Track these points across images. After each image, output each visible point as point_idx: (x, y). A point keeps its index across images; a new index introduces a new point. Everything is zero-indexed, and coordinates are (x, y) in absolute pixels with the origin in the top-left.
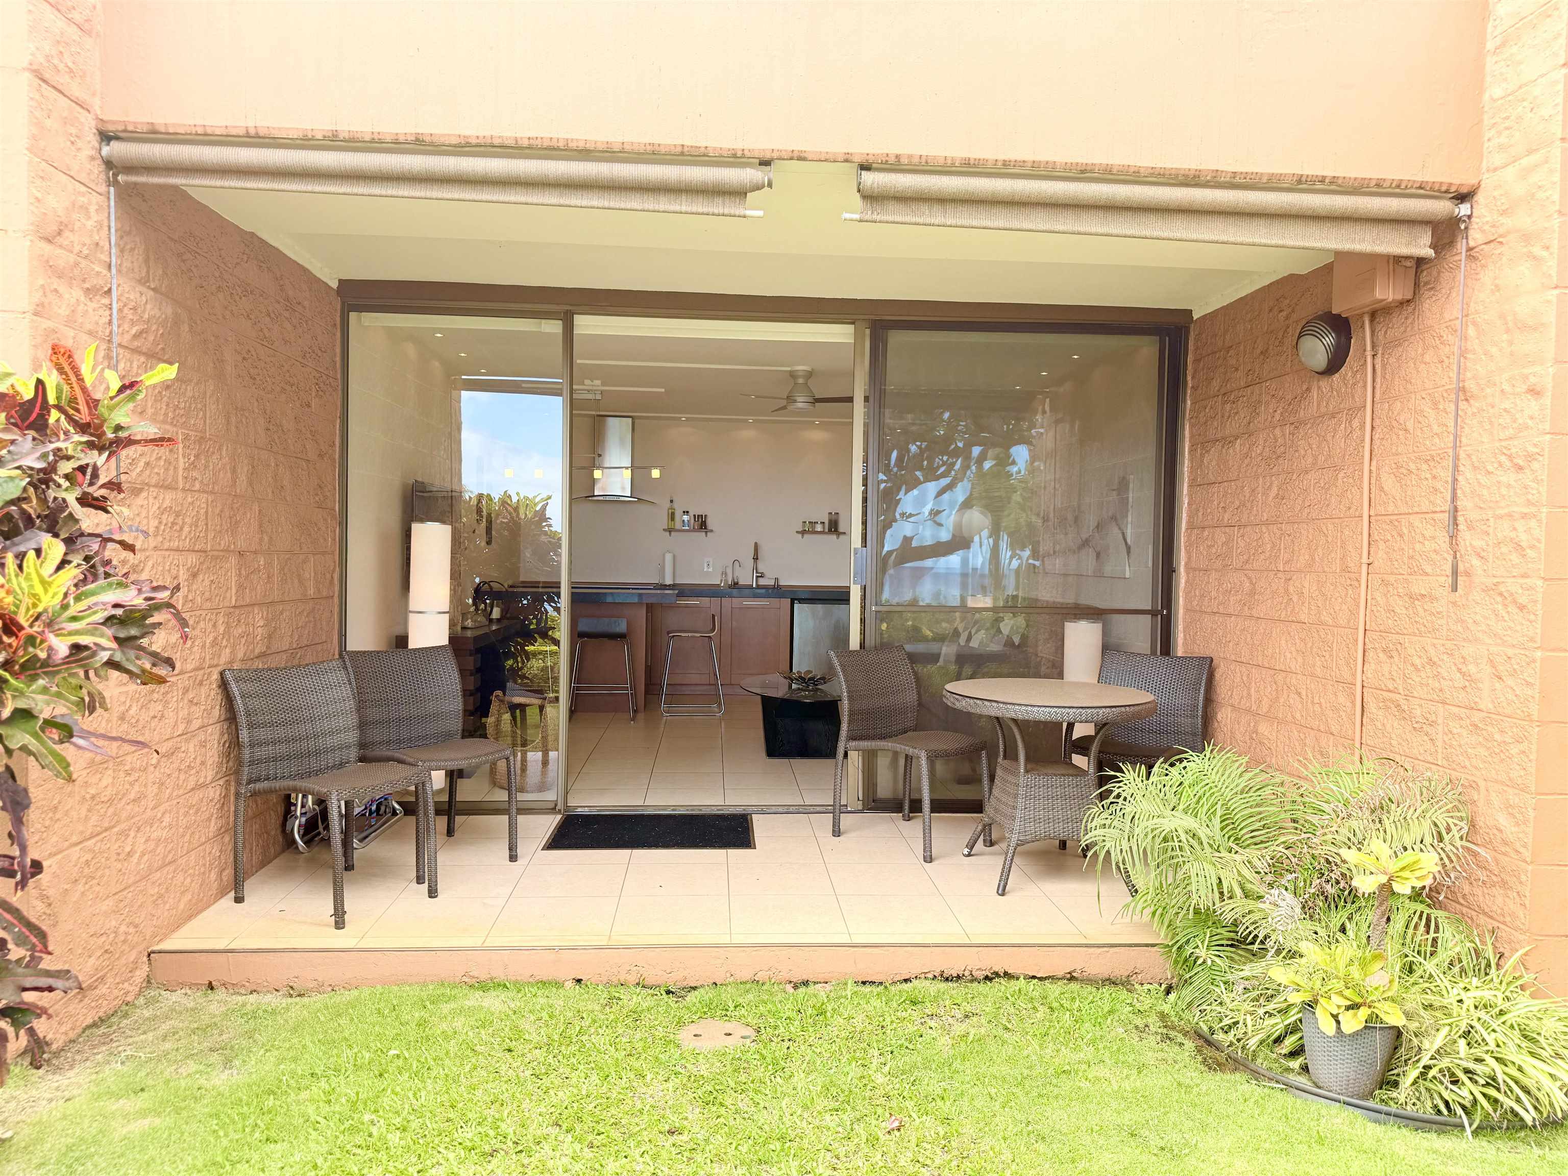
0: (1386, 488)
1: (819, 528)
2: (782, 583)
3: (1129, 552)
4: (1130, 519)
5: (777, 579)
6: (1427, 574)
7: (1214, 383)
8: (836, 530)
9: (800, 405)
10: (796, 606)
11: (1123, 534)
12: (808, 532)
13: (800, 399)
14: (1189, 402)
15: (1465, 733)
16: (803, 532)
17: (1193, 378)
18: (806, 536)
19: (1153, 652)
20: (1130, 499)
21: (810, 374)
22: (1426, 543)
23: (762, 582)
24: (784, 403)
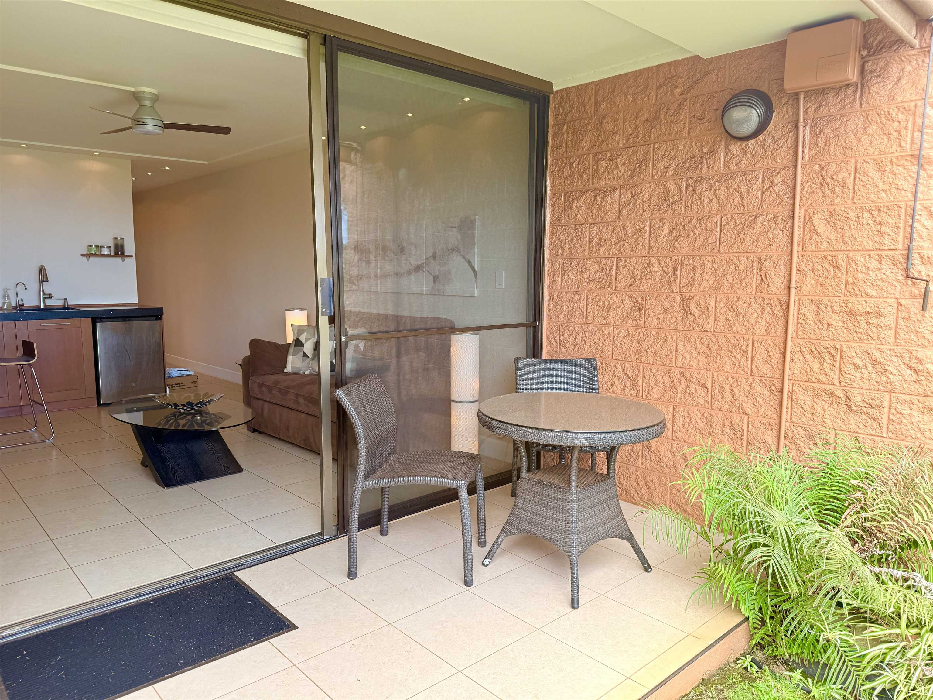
0: (819, 231)
1: (105, 252)
2: (71, 303)
3: (476, 276)
4: (476, 251)
5: (65, 300)
6: (871, 296)
7: (583, 143)
8: (123, 254)
9: (149, 128)
10: (98, 325)
11: (469, 263)
12: (95, 255)
13: (149, 122)
14: (549, 159)
15: (915, 413)
16: (89, 255)
17: (553, 139)
18: (91, 259)
19: (528, 357)
20: (476, 235)
21: (155, 99)
22: (871, 273)
23: (49, 302)
24: (129, 123)
